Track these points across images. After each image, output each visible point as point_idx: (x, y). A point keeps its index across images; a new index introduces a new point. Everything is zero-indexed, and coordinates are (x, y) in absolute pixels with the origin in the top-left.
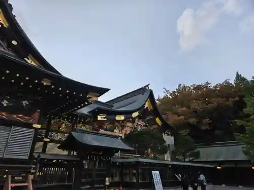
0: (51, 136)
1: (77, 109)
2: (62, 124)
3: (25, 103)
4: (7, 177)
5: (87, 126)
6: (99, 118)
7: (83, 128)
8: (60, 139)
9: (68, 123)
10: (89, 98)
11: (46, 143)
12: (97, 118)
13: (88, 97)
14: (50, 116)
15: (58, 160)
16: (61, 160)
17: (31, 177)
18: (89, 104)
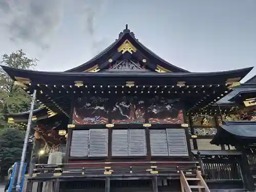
0: (197, 133)
1: (217, 101)
2: (204, 119)
3: (168, 107)
4: (180, 172)
5: (232, 115)
6: (247, 104)
7: (229, 119)
8: (207, 134)
9: (209, 117)
10: (228, 85)
11: (194, 140)
12: (244, 104)
13: (226, 85)
14: (190, 113)
15: (216, 156)
16: (220, 155)
17: (199, 172)
18: (230, 91)
